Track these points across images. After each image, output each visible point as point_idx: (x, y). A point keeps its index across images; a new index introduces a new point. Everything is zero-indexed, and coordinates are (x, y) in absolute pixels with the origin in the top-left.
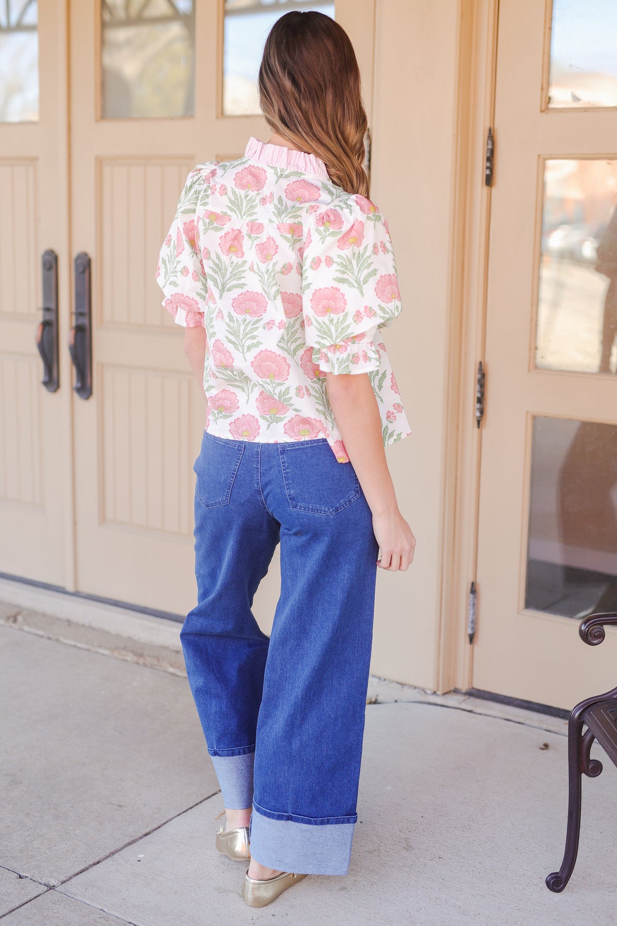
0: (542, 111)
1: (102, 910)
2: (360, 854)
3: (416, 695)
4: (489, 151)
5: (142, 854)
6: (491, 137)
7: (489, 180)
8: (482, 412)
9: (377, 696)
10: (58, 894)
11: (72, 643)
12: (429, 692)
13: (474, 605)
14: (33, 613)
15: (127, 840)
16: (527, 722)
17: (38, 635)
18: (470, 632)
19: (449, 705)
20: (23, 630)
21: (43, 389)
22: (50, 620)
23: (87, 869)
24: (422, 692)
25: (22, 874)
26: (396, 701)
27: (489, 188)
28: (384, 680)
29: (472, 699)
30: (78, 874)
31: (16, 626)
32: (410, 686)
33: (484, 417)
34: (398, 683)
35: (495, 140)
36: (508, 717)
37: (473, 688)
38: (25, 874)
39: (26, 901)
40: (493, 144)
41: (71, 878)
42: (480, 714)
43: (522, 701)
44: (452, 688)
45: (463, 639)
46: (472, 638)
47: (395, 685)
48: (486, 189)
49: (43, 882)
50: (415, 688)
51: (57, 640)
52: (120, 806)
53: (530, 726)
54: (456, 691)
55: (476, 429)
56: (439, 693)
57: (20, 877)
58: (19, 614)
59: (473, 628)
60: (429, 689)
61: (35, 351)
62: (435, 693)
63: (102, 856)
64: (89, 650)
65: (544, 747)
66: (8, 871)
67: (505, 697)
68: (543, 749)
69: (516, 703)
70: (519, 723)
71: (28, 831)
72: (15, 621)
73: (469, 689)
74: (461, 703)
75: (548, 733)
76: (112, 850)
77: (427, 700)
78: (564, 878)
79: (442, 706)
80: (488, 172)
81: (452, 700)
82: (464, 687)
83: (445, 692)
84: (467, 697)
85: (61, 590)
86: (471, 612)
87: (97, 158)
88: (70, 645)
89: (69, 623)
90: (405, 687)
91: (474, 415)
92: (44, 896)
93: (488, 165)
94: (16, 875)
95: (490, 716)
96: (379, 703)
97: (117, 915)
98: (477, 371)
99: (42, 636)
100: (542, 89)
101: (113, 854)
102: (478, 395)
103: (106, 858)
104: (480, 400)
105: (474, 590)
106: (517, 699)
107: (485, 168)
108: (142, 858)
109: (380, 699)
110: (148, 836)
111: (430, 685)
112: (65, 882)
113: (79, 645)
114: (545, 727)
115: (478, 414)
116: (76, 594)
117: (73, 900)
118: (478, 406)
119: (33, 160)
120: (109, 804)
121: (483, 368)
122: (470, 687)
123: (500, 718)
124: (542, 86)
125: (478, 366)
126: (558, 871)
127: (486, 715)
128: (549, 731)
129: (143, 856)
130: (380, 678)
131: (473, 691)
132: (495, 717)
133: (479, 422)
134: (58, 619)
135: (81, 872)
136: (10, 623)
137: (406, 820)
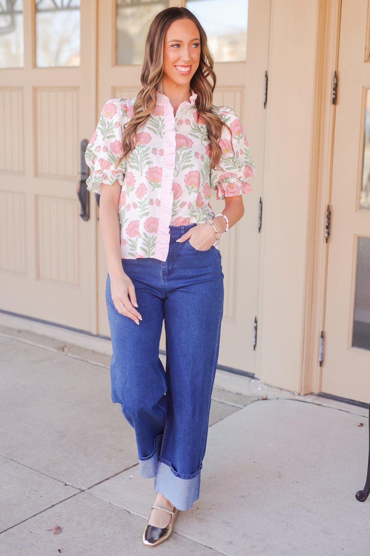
0: (365, 62)
1: (110, 503)
2: (253, 479)
3: (288, 395)
4: (335, 84)
5: (132, 475)
6: (336, 76)
7: (335, 101)
8: (329, 234)
9: (267, 395)
10: (86, 494)
11: (95, 363)
12: (296, 394)
13: (323, 344)
14: (73, 346)
15: (124, 468)
16: (352, 411)
17: (76, 358)
18: (320, 360)
19: (308, 401)
20: (67, 355)
21: (81, 219)
22: (82, 350)
23: (102, 482)
24: (292, 394)
25: (67, 483)
26: (277, 399)
27: (335, 105)
28: (271, 386)
29: (321, 398)
30: (97, 484)
31: (64, 353)
32: (286, 390)
33: (330, 237)
34: (279, 388)
35: (338, 78)
36: (341, 409)
37: (321, 392)
38: (68, 484)
39: (69, 497)
40: (337, 80)
41: (93, 486)
42: (325, 407)
43: (350, 400)
44: (310, 392)
45: (316, 364)
46: (321, 363)
47: (277, 389)
48: (332, 106)
49: (78, 488)
50: (288, 391)
51: (87, 361)
52: (120, 450)
53: (353, 414)
54: (312, 394)
55: (325, 244)
56: (302, 394)
57: (66, 485)
58: (65, 346)
59: (322, 358)
60: (297, 392)
61: (76, 197)
62: (299, 394)
63: (110, 475)
64: (104, 367)
65: (360, 425)
66: (59, 482)
67: (340, 397)
68: (360, 426)
69: (346, 401)
70: (347, 412)
71: (70, 461)
72: (63, 350)
73: (319, 393)
74: (314, 400)
75: (363, 418)
76: (116, 473)
77: (295, 399)
78: (366, 494)
79: (303, 401)
80: (334, 96)
81: (309, 399)
82: (316, 391)
83: (305, 393)
84: (318, 397)
85: (89, 334)
86: (321, 348)
87: (112, 87)
88: (94, 364)
89: (93, 352)
90: (283, 391)
91: (324, 235)
92: (79, 495)
93: (334, 92)
94: (63, 484)
95: (330, 408)
96: (268, 400)
97: (118, 506)
98: (326, 210)
99: (78, 359)
100: (366, 49)
101: (116, 475)
102: (327, 224)
103: (113, 477)
104: (328, 227)
105: (323, 336)
106: (346, 399)
107: (332, 94)
108: (132, 477)
109: (268, 397)
110: (136, 466)
111: (297, 390)
112: (90, 488)
113: (99, 364)
114: (362, 414)
115: (326, 235)
116: (98, 336)
117: (94, 497)
118: (326, 230)
119: (76, 88)
120: (115, 449)
121: (330, 209)
122: (320, 391)
123: (336, 409)
124: (366, 47)
125: (327, 208)
126: (362, 490)
127: (328, 407)
128: (364, 417)
129: (133, 476)
130: (268, 385)
131: (322, 394)
132: (334, 408)
133: (327, 240)
134: (88, 350)
135: (99, 483)
136: (61, 351)
137: (280, 462)
